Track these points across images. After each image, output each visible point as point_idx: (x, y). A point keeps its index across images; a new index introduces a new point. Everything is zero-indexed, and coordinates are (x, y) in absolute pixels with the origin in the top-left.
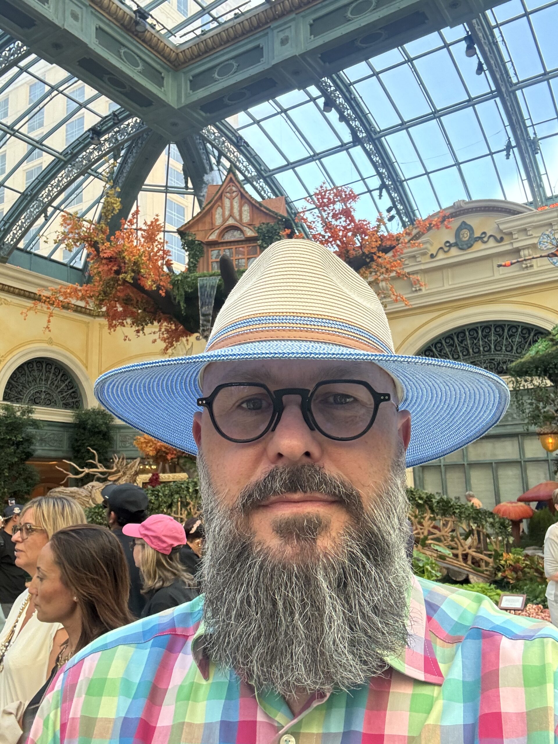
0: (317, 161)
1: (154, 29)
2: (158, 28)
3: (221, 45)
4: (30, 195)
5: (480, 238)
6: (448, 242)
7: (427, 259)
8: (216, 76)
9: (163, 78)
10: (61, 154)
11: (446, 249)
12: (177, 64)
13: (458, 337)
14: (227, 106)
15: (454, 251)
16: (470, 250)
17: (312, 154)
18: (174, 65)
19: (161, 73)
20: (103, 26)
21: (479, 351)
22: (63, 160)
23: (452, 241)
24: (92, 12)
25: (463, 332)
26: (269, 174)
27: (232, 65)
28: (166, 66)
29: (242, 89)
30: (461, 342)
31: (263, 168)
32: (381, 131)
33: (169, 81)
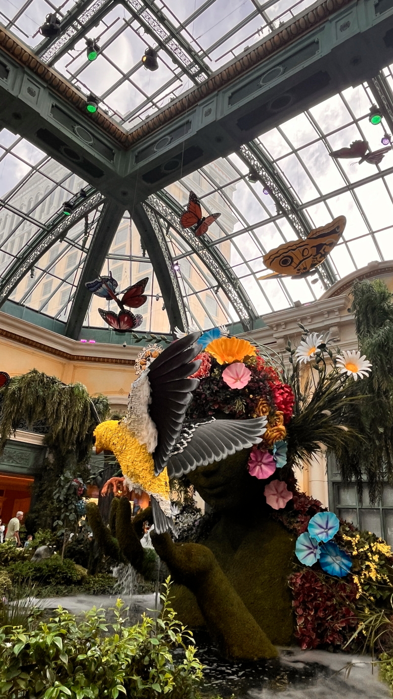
0: (250, 232)
1: (107, 114)
2: (110, 113)
3: (161, 125)
4: (22, 258)
7: (345, 313)
8: (155, 150)
9: (114, 154)
10: (44, 225)
12: (127, 145)
14: (165, 175)
17: (246, 227)
18: (125, 146)
19: (112, 150)
20: (58, 105)
22: (46, 230)
24: (49, 93)
26: (211, 244)
27: (167, 139)
28: (117, 145)
29: (174, 158)
31: (206, 239)
32: (303, 205)
33: (118, 158)
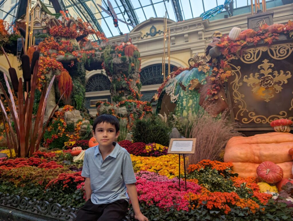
5: (158, 32)
6: (147, 33)
7: (140, 39)
11: (147, 36)
13: (149, 69)
15: (149, 37)
16: (154, 37)
21: (156, 75)
23: (149, 32)
25: (151, 68)
30: (150, 71)
